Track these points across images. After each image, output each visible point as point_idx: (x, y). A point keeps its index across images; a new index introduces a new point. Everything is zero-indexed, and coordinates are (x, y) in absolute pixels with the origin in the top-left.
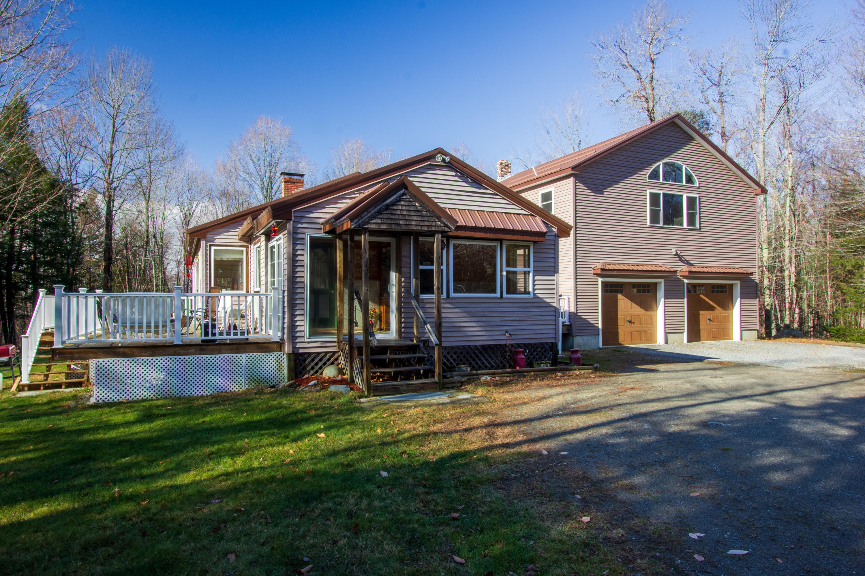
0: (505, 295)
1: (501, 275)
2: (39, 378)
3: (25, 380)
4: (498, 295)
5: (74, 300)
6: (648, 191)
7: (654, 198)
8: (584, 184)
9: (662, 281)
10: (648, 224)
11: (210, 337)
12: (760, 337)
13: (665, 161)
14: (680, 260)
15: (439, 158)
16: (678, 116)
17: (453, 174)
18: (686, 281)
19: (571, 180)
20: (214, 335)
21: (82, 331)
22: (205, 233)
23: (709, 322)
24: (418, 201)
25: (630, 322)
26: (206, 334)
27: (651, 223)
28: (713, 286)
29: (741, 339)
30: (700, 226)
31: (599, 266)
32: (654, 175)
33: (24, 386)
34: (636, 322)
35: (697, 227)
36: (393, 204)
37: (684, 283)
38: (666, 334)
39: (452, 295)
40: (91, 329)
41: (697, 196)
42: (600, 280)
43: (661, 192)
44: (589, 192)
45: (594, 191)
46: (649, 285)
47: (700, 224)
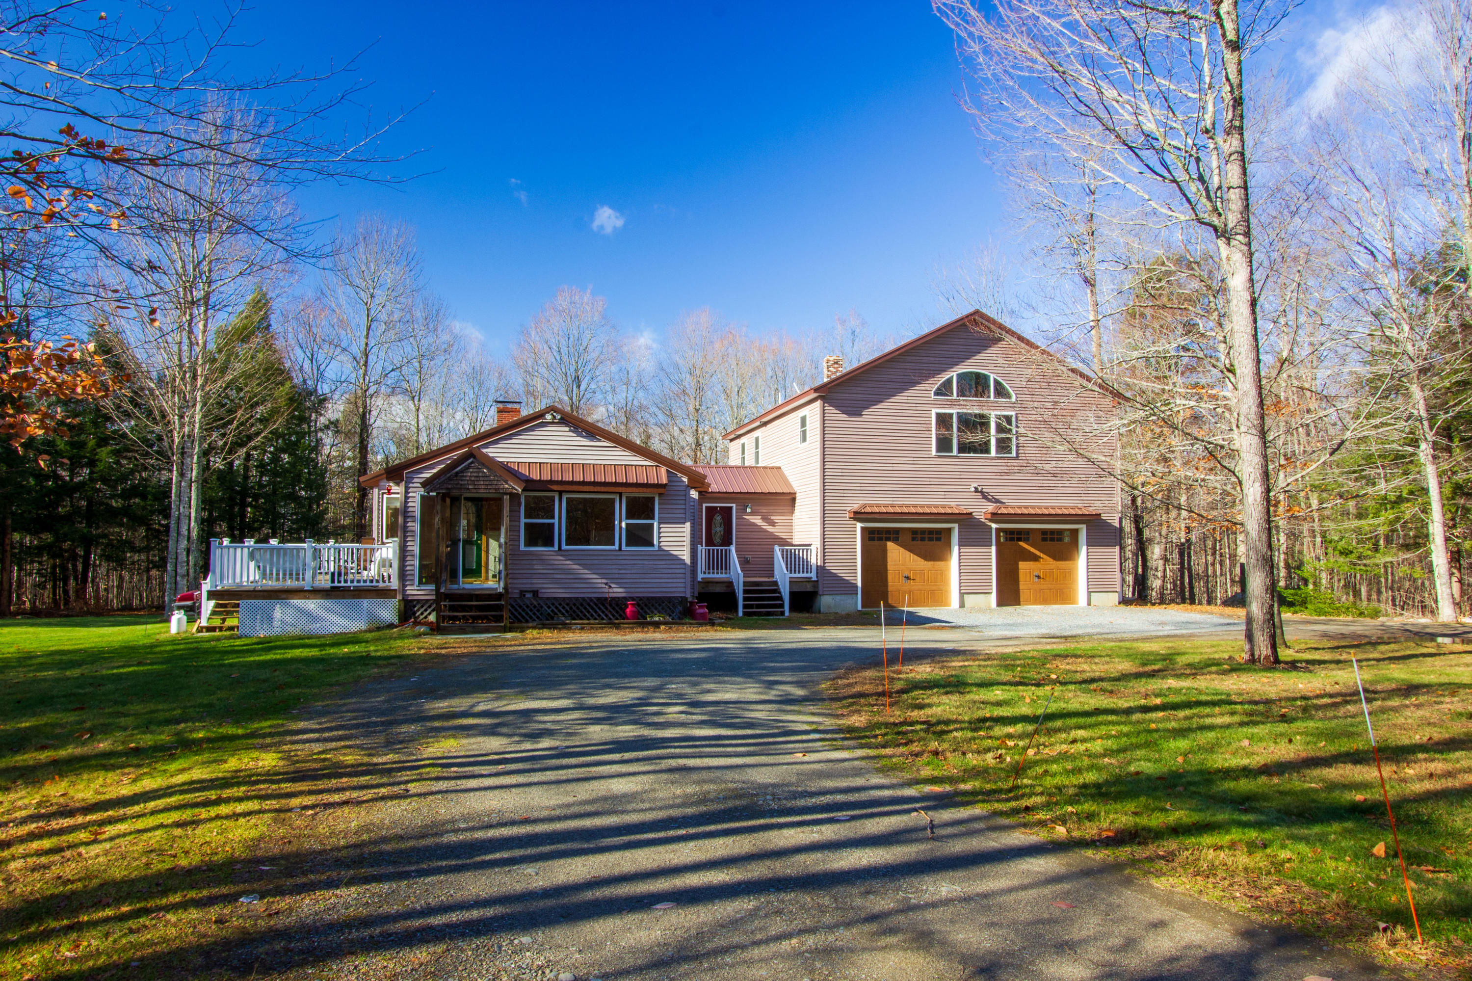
0: (624, 547)
1: (620, 527)
2: (217, 622)
3: (204, 623)
4: (617, 547)
5: (239, 551)
6: (934, 412)
7: (943, 421)
8: (837, 407)
9: (956, 526)
10: (934, 452)
11: (336, 584)
12: (1125, 601)
13: (962, 369)
14: (985, 497)
15: (549, 417)
16: (977, 312)
17: (567, 429)
18: (994, 526)
19: (818, 403)
20: (346, 581)
21: (245, 579)
22: (379, 481)
23: (1036, 580)
24: (486, 468)
25: (908, 578)
26: (333, 581)
27: (938, 450)
28: (1044, 532)
29: (1089, 604)
30: (1017, 453)
31: (856, 507)
32: (944, 390)
33: (202, 627)
34: (918, 579)
35: (1014, 454)
36: (462, 471)
37: (991, 528)
38: (962, 595)
39: (564, 547)
40: (252, 579)
41: (1013, 413)
42: (859, 525)
43: (954, 411)
44: (844, 417)
45: (850, 414)
46: (939, 531)
47: (1017, 451)
